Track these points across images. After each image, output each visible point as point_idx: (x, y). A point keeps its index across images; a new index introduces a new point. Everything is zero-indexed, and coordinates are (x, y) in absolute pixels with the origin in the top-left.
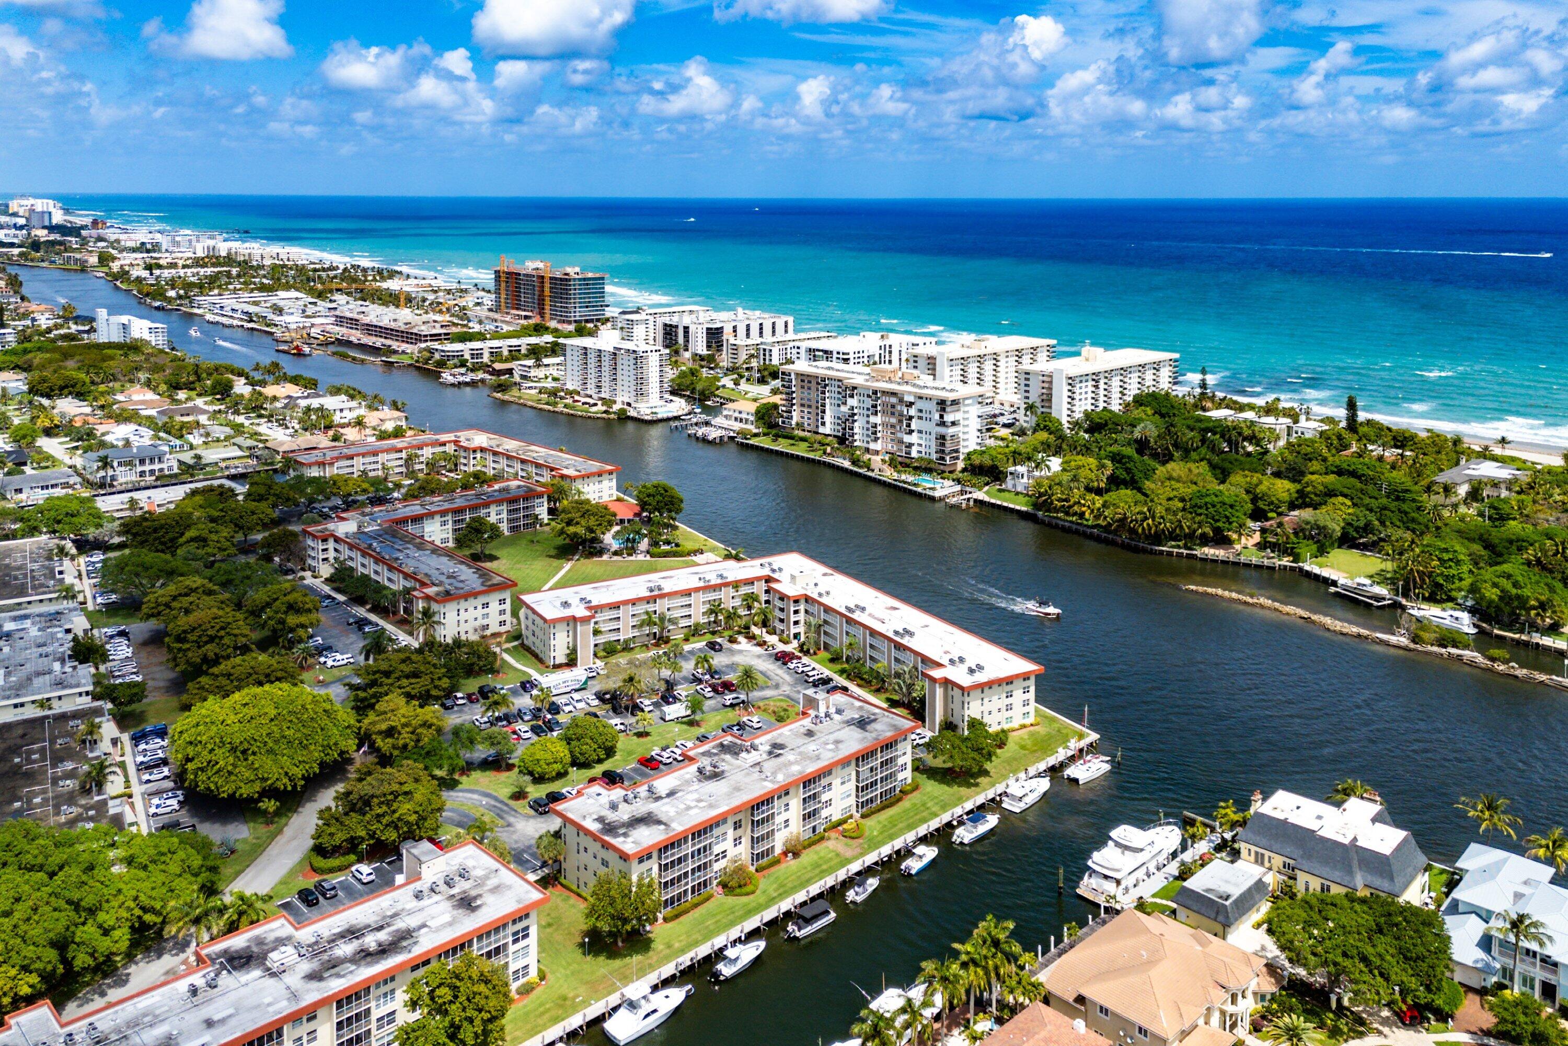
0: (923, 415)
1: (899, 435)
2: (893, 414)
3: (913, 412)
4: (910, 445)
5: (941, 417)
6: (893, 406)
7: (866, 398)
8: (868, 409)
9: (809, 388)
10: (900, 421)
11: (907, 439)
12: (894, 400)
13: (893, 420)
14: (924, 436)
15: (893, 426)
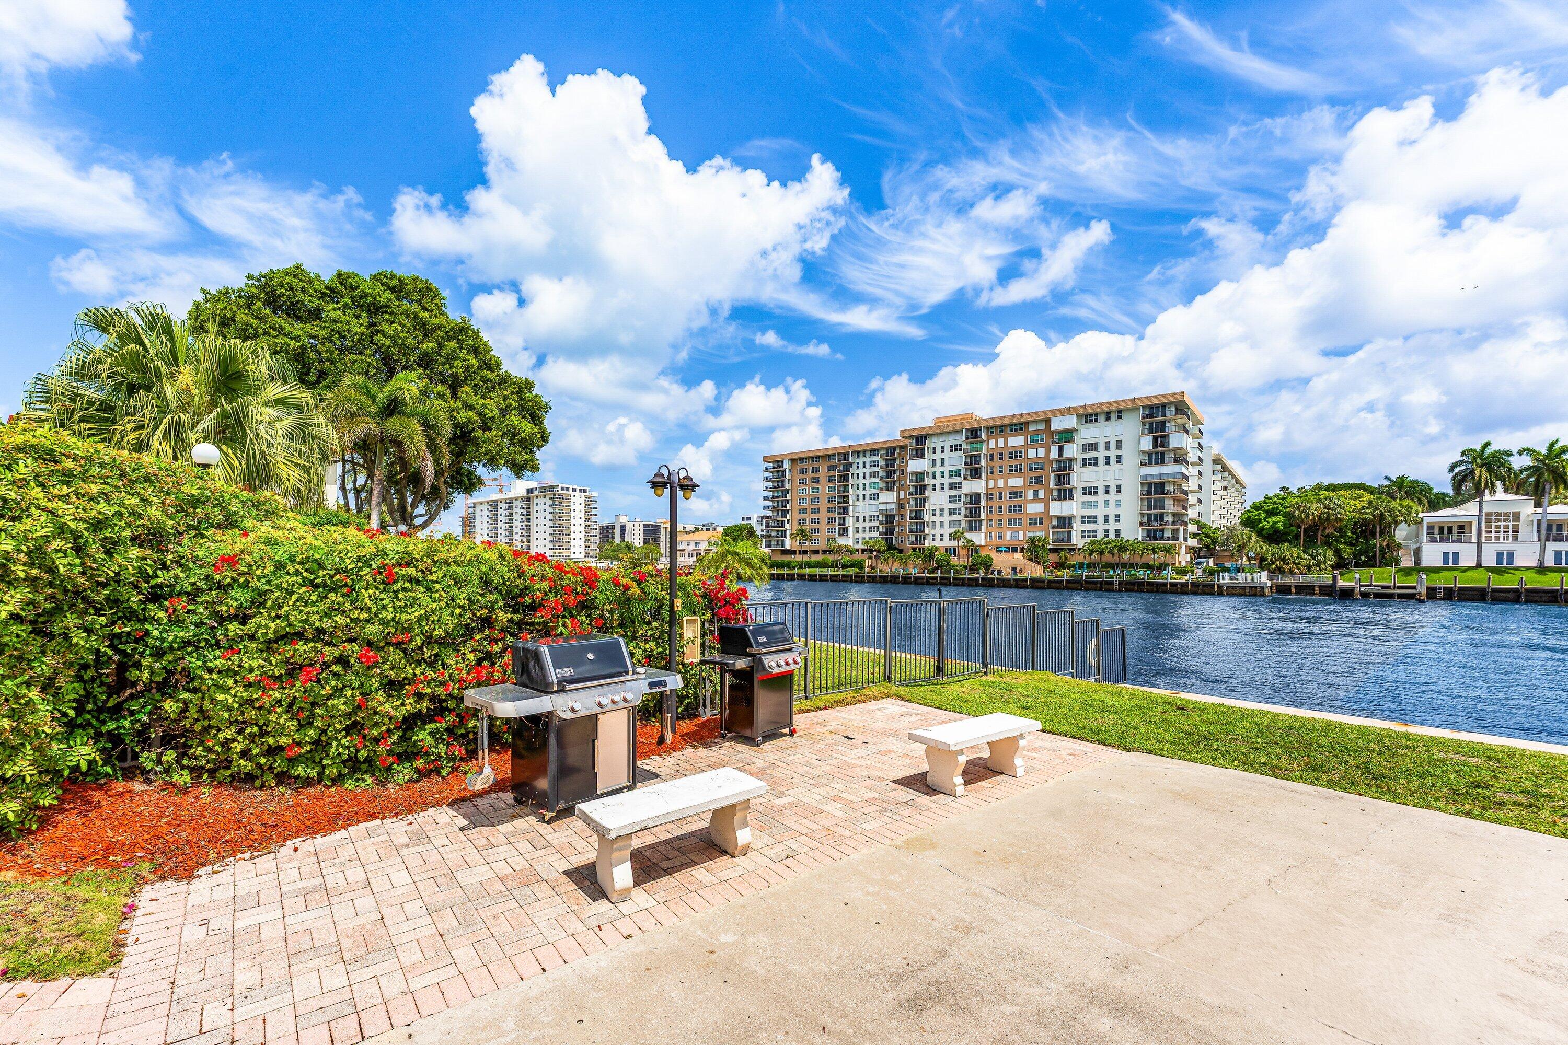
0: (1101, 454)
1: (1035, 508)
2: (1015, 470)
3: (1071, 450)
4: (1065, 522)
5: (1160, 441)
6: (1016, 454)
7: (947, 455)
8: (953, 474)
9: (815, 481)
10: (1035, 481)
11: (1058, 509)
12: (1017, 441)
13: (1016, 482)
14: (1101, 497)
15: (1016, 494)
